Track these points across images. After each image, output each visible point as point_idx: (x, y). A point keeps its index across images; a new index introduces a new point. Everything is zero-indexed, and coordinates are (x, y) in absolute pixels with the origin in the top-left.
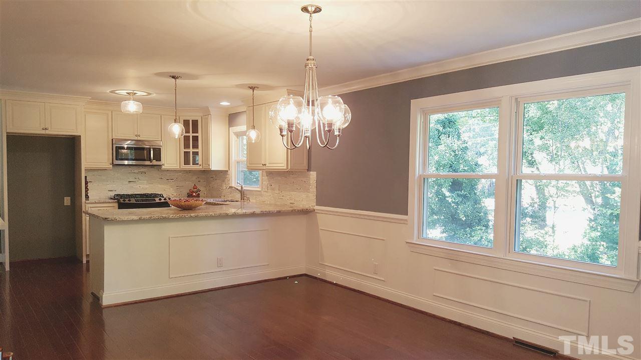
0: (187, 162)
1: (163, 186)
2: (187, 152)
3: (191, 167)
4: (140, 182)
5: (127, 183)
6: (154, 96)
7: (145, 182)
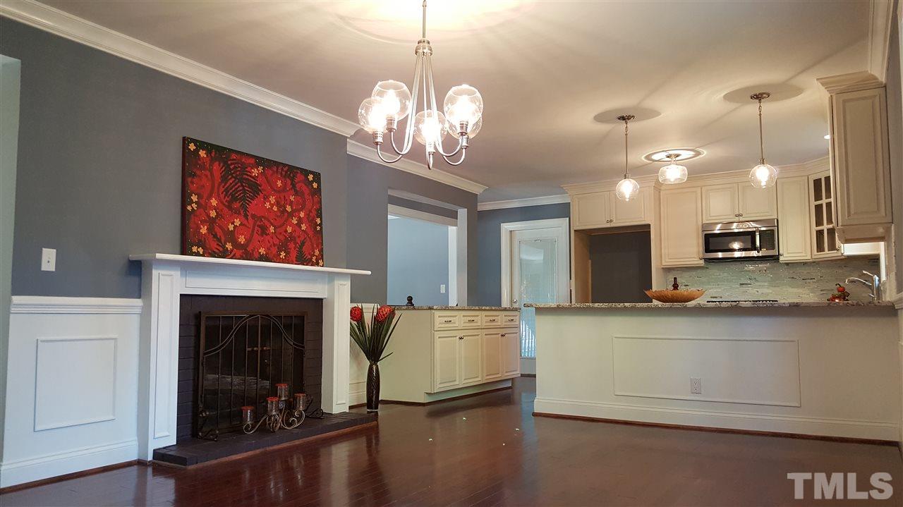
0: (820, 248)
1: (795, 290)
2: (820, 231)
3: (827, 254)
4: (757, 284)
5: (738, 286)
6: (705, 153)
7: (766, 284)
